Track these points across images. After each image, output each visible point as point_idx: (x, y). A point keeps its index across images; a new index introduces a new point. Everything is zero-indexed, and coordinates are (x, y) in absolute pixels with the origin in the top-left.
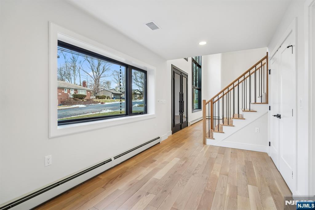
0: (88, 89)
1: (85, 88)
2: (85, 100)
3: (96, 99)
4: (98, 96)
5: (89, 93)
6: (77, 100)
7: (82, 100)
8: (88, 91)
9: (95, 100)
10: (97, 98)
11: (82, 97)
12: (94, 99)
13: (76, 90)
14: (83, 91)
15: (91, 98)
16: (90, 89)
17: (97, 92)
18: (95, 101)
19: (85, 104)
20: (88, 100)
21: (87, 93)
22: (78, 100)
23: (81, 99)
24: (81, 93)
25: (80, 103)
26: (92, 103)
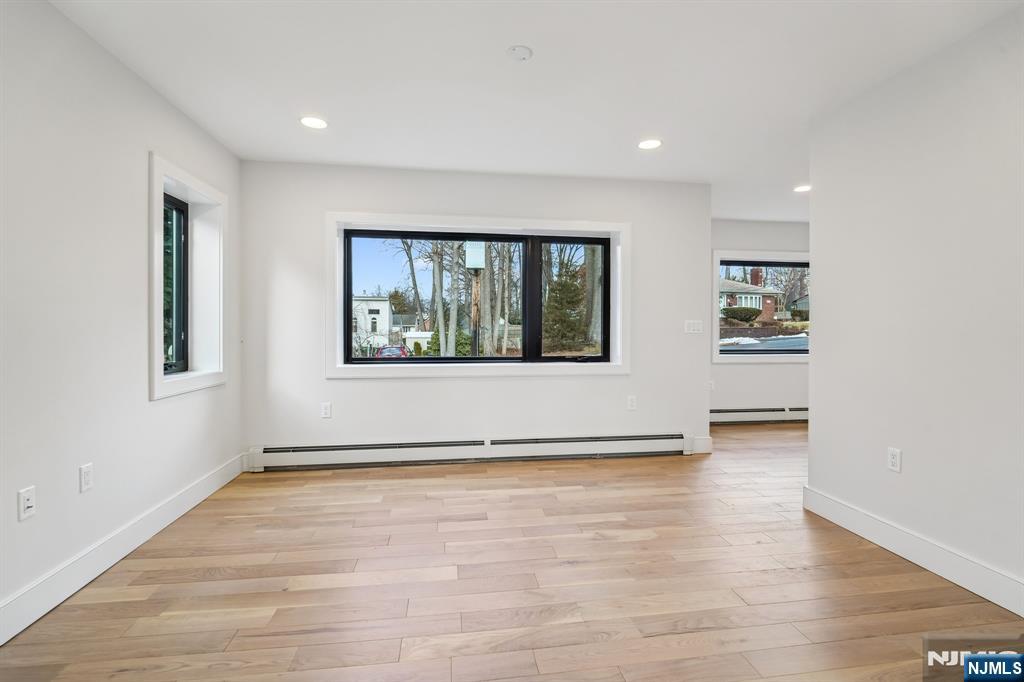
0: (770, 289)
1: (759, 289)
2: (756, 325)
3: (794, 320)
4: (799, 311)
5: (769, 302)
6: (734, 324)
7: (747, 325)
8: (765, 296)
9: (788, 323)
10: (798, 318)
11: (748, 315)
12: (787, 320)
13: (732, 296)
14: (752, 298)
15: (776, 318)
16: (775, 291)
17: (797, 297)
18: (787, 328)
19: (755, 334)
20: (764, 324)
21: (764, 303)
22: (738, 324)
23: (747, 320)
24: (746, 303)
25: (742, 333)
26: (779, 334)
